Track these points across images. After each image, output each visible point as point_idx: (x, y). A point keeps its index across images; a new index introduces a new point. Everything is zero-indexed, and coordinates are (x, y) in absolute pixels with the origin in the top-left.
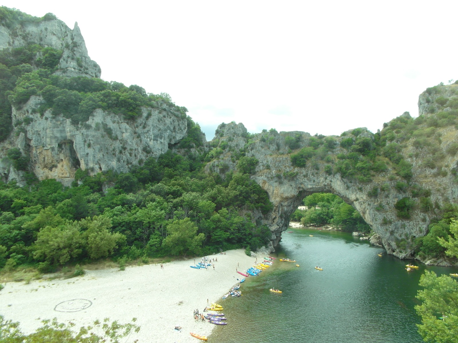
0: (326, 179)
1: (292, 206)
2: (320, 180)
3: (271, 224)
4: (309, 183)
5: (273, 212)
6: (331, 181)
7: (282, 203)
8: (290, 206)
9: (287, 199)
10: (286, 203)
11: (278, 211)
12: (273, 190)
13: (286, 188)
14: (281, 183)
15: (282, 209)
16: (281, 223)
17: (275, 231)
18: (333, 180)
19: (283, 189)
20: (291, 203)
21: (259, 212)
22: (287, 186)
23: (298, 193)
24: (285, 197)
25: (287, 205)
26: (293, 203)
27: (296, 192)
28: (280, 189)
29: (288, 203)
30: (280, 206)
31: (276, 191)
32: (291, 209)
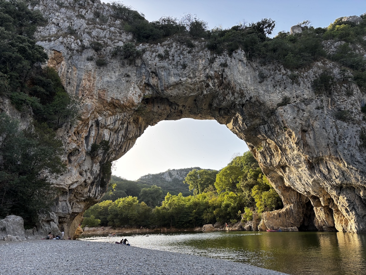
0: (212, 61)
8: (118, 131)
16: (91, 172)
18: (228, 63)
20: (122, 124)
21: (24, 118)
22: (117, 74)
23: (141, 100)
24: (109, 100)
25: (111, 127)
26: (125, 126)
27: (137, 95)
28: (98, 78)
29: (115, 123)
30: (92, 125)
31: (88, 83)
32: (120, 140)
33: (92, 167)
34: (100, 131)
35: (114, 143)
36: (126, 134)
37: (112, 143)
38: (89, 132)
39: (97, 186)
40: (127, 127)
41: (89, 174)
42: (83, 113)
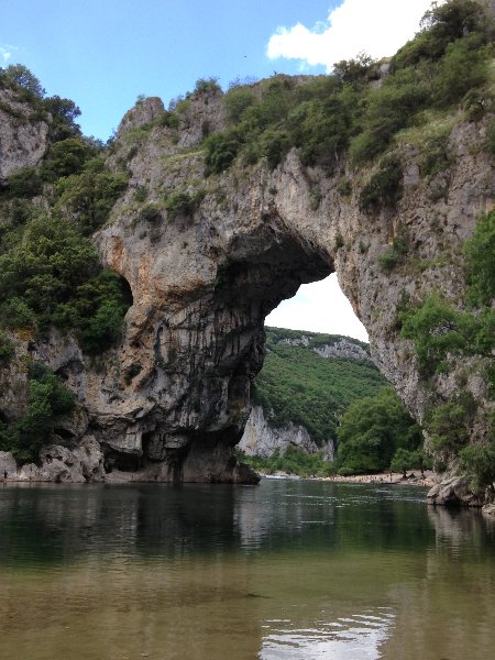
1: (210, 328)
3: (117, 391)
5: (127, 347)
6: (274, 192)
7: (167, 317)
9: (176, 295)
11: (157, 347)
12: (137, 269)
14: (156, 238)
15: (170, 340)
17: (138, 420)
19: (160, 260)
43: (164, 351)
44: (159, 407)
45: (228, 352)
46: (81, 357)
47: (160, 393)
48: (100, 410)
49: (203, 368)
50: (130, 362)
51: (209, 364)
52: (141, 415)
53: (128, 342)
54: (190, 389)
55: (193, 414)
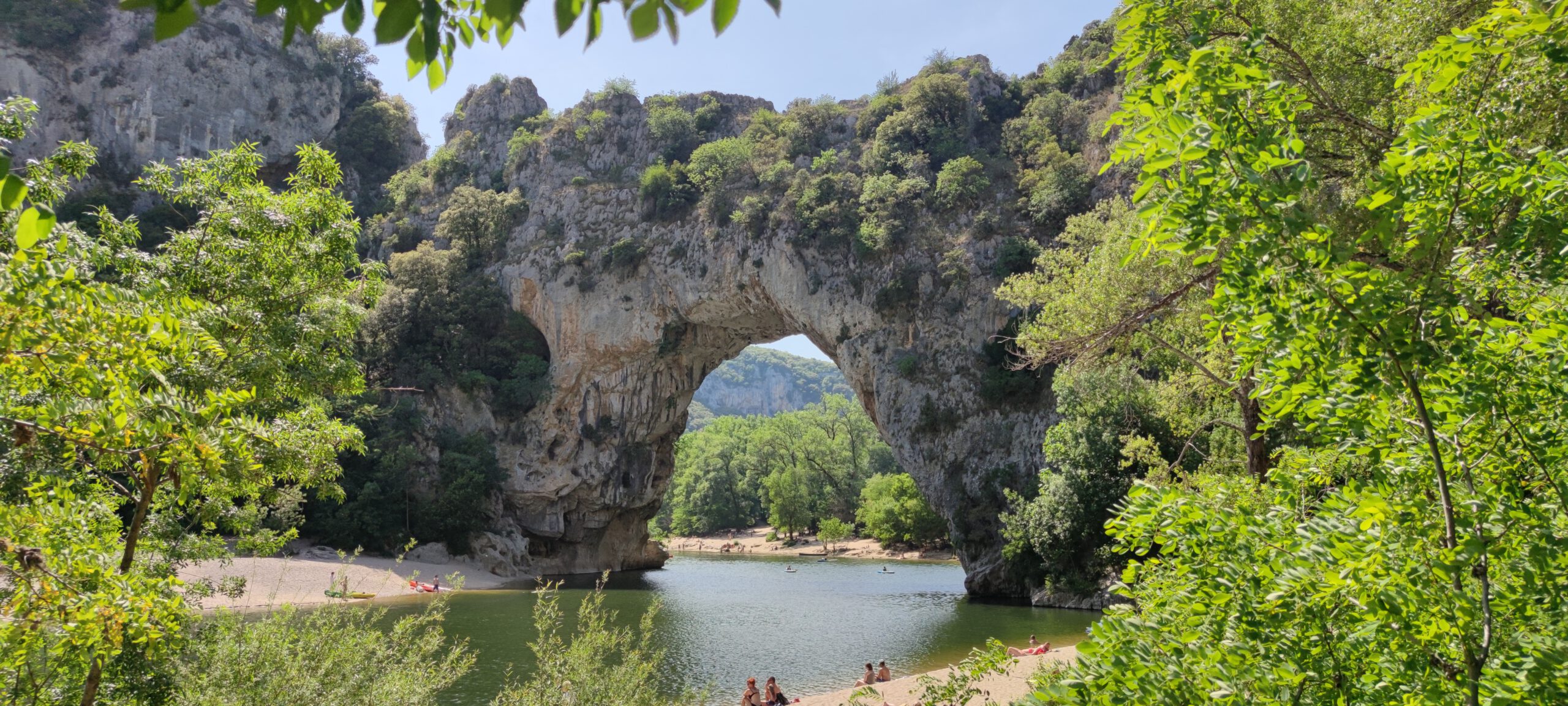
1: (646, 392)
2: (724, 266)
3: (537, 466)
4: (689, 283)
5: (549, 413)
6: (759, 264)
7: (598, 379)
8: (636, 392)
9: (612, 356)
10: (614, 380)
11: (582, 414)
12: (559, 322)
13: (607, 309)
14: (586, 287)
15: (600, 405)
16: (599, 467)
17: (561, 498)
18: (765, 259)
19: (594, 313)
20: (642, 378)
21: (477, 409)
22: (612, 298)
23: (661, 333)
24: (601, 349)
25: (620, 388)
26: (649, 379)
27: (652, 328)
28: (582, 314)
29: (625, 380)
30: (588, 392)
31: (569, 326)
32: (644, 406)
33: (597, 458)
34: (603, 398)
35: (635, 413)
36: (654, 394)
37: (630, 413)
38: (585, 403)
39: (616, 488)
40: (654, 383)
41: (594, 471)
42: (564, 379)
43: (591, 419)
44: (584, 482)
45: (664, 418)
46: (493, 425)
47: (586, 467)
48: (517, 488)
49: (634, 437)
50: (552, 433)
51: (642, 432)
52: (564, 493)
53: (551, 408)
54: (618, 461)
55: (621, 489)
